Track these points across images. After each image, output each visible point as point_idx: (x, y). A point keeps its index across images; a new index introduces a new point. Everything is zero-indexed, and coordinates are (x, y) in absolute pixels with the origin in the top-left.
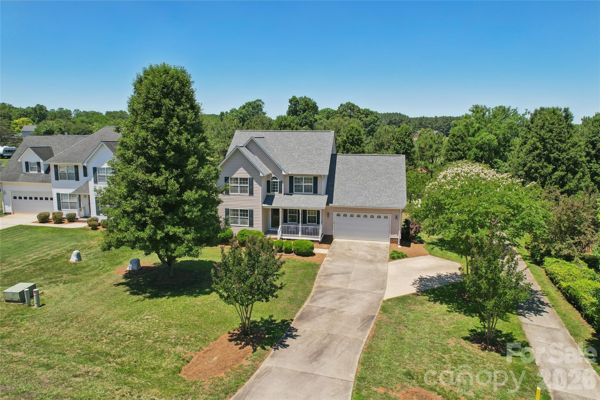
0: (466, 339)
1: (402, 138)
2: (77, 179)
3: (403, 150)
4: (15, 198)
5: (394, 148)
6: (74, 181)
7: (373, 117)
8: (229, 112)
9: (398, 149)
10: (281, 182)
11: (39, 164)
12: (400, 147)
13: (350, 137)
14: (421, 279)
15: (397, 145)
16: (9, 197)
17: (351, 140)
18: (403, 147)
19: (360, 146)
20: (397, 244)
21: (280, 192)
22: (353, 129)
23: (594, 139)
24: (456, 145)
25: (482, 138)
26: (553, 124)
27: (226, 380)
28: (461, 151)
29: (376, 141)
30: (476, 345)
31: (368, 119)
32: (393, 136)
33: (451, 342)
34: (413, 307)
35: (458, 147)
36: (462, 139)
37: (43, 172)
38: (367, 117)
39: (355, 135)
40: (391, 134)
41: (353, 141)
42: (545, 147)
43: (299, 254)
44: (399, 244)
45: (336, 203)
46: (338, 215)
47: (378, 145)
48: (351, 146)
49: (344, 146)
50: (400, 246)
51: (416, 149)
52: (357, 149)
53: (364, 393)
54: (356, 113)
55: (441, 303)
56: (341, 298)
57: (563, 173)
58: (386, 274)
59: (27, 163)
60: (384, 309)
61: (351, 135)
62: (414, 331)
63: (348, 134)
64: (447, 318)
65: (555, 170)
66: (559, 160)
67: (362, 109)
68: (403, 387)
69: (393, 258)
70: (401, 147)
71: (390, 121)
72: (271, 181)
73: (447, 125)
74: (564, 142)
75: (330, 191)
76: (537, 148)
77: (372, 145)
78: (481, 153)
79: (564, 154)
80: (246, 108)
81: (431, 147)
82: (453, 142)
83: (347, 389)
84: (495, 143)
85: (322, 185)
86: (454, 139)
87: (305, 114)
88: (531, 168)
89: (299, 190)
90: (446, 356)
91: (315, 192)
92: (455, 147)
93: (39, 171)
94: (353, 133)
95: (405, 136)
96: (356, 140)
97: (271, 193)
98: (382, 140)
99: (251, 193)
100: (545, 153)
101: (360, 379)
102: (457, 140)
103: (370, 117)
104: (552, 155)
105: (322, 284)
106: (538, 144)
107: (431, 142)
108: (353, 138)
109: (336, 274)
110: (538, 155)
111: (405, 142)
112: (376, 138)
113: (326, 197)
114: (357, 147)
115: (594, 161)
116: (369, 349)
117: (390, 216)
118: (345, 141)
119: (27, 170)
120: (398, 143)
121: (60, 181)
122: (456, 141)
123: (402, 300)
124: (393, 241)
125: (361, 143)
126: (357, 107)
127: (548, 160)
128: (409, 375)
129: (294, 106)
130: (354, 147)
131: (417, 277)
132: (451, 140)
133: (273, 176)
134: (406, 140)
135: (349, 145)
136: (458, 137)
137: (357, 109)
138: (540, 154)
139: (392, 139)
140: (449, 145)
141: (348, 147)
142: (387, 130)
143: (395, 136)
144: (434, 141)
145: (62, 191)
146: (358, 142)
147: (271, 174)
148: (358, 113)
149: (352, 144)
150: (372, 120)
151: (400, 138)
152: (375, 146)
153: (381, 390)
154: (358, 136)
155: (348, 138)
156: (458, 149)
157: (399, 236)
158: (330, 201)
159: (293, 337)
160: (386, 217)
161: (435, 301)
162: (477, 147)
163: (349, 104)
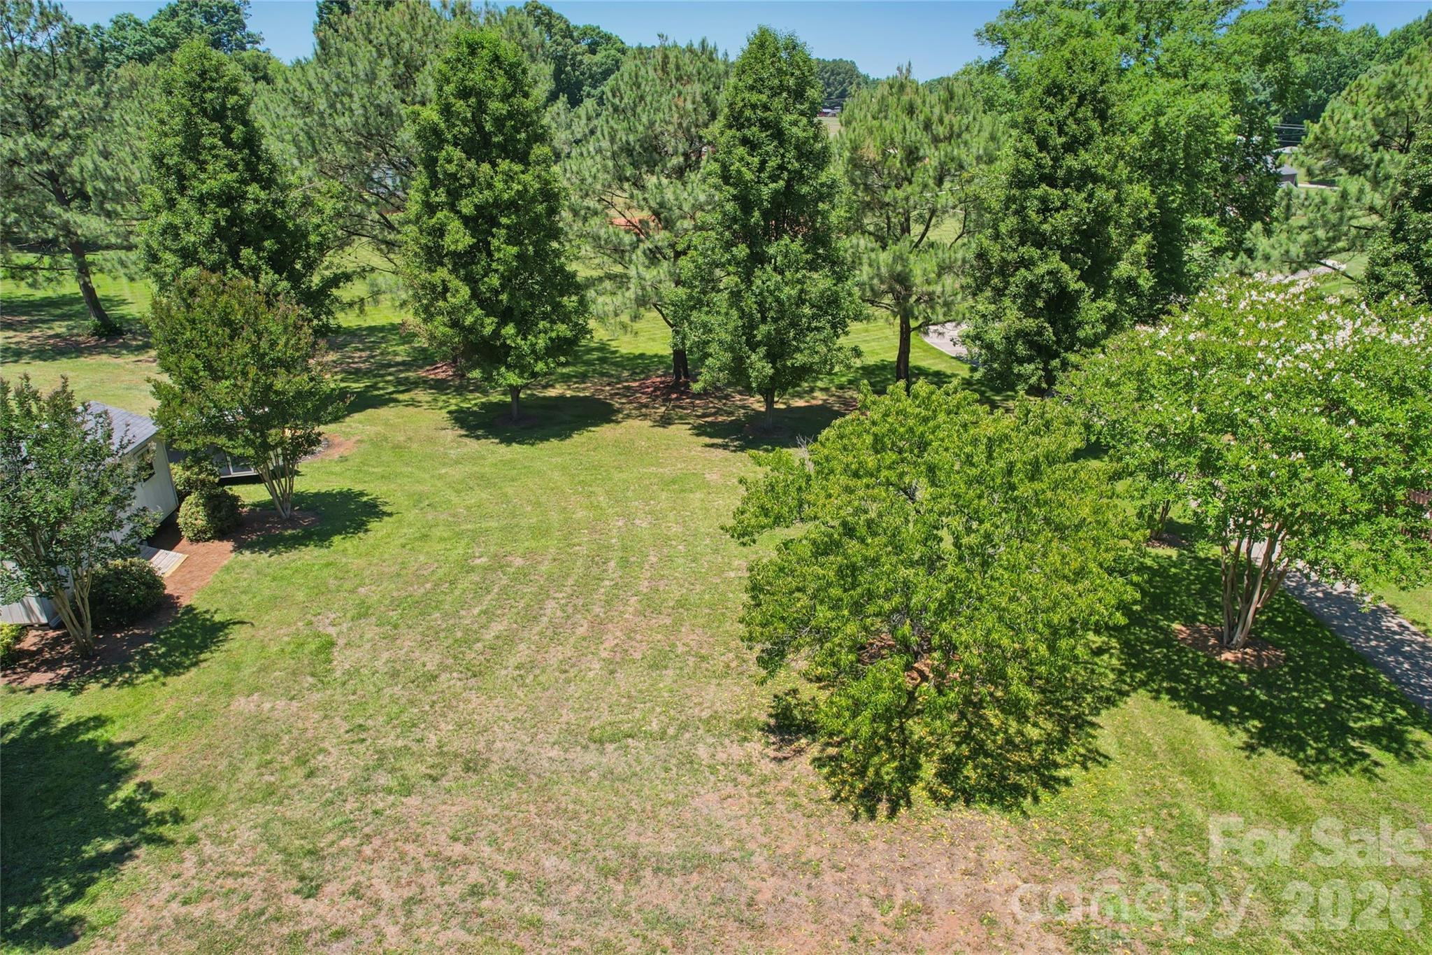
1: (766, 108)
3: (774, 178)
5: (725, 167)
7: (613, 52)
8: (107, 25)
9: (748, 176)
12: (756, 160)
13: (459, 105)
15: (741, 151)
17: (465, 122)
18: (773, 163)
19: (523, 158)
22: (473, 52)
24: (1072, 147)
29: (620, 127)
31: (598, 58)
32: (707, 99)
38: (593, 52)
39: (490, 95)
40: (697, 88)
41: (480, 128)
47: (628, 150)
48: (471, 164)
49: (430, 163)
52: (509, 177)
54: (558, 37)
61: (464, 93)
63: (449, 89)
67: (576, 28)
70: (762, 168)
77: (599, 151)
80: (182, 17)
81: (912, 156)
82: (1053, 131)
86: (1063, 112)
94: (476, 77)
95: (775, 93)
96: (499, 122)
98: (652, 123)
102: (1078, 122)
103: (604, 53)
107: (915, 133)
108: (481, 108)
111: (779, 135)
112: (616, 109)
114: (504, 165)
118: (435, 131)
120: (745, 141)
122: (1072, 127)
125: (529, 142)
126: (560, 17)
130: (486, 167)
132: (1042, 117)
134: (788, 118)
135: (458, 154)
137: (563, 26)
139: (704, 116)
140: (1034, 149)
141: (451, 168)
142: (671, 66)
143: (722, 99)
146: (510, 140)
148: (564, 37)
149: (479, 147)
150: (609, 61)
151: (754, 107)
152: (614, 156)
154: (506, 97)
155: (447, 111)
163: (536, 8)
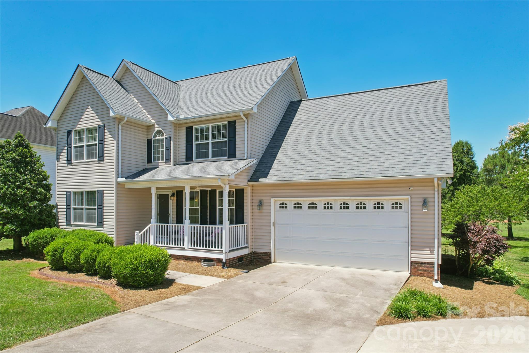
10: (169, 141)
20: (432, 277)
21: (168, 160)
44: (436, 277)
45: (273, 176)
46: (283, 206)
50: (439, 285)
72: (153, 139)
89: (203, 154)
91: (232, 155)
97: (153, 164)
99: (101, 158)
117: (406, 202)
133: (156, 129)
147: (154, 125)
160: (397, 206)
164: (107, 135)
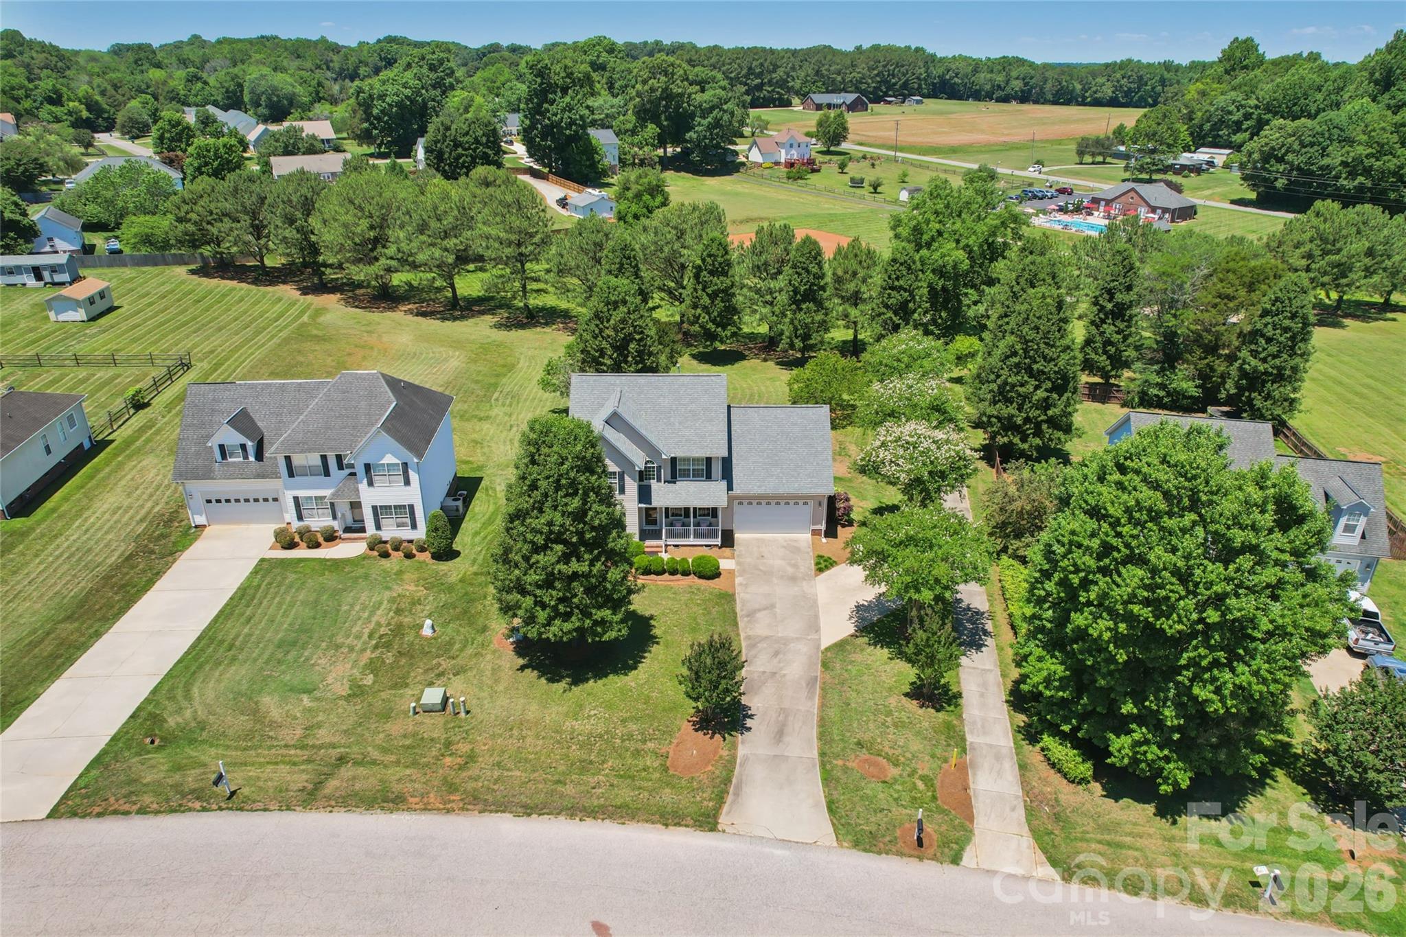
0: (906, 695)
1: (804, 263)
2: (327, 474)
3: (806, 284)
4: (209, 501)
5: (790, 281)
6: (323, 477)
7: (718, 91)
9: (797, 283)
10: (659, 468)
11: (243, 447)
12: (800, 278)
13: (708, 260)
14: (859, 607)
16: (198, 501)
17: (709, 264)
18: (805, 279)
19: (727, 275)
20: (822, 537)
21: (659, 480)
23: (1112, 285)
24: (898, 279)
25: (943, 256)
26: (1039, 318)
27: (717, 772)
28: (905, 290)
30: (915, 702)
31: (707, 96)
33: (893, 701)
34: (853, 657)
35: (901, 282)
36: (909, 268)
37: (252, 459)
38: (703, 91)
39: (717, 256)
41: (714, 266)
42: (1026, 351)
43: (702, 577)
44: (824, 536)
45: (737, 490)
46: (741, 503)
47: (758, 267)
48: (711, 277)
50: (824, 540)
51: (829, 279)
52: (722, 281)
53: (828, 767)
54: (678, 81)
55: (882, 647)
56: (776, 654)
57: (1045, 394)
58: (814, 604)
59: (222, 447)
60: (825, 665)
61: (710, 256)
62: (858, 692)
63: (705, 254)
64: (888, 668)
65: (1037, 388)
66: (1043, 373)
68: (857, 756)
69: (821, 570)
70: (802, 281)
71: (750, 69)
73: (877, 75)
74: (1053, 346)
75: (727, 474)
76: (1015, 354)
77: (748, 267)
78: (941, 283)
79: (1051, 365)
81: (855, 274)
82: (892, 274)
83: (814, 766)
84: (966, 265)
85: (717, 469)
86: (895, 268)
87: (567, 99)
88: (1005, 383)
89: (685, 474)
90: (889, 719)
91: (709, 477)
92: (896, 283)
93: (246, 457)
94: (714, 251)
95: (807, 258)
96: (720, 264)
97: (645, 482)
99: (622, 491)
100: (1027, 361)
101: (822, 754)
102: (899, 271)
103: (711, 92)
104: (1035, 367)
105: (750, 633)
106: (1018, 347)
108: (714, 260)
109: (759, 610)
110: (1017, 365)
111: (808, 272)
113: (724, 483)
114: (721, 278)
115: (1110, 321)
116: (823, 722)
117: (811, 502)
118: (700, 267)
119: (224, 456)
121: (296, 478)
122: (897, 273)
123: (840, 646)
124: (815, 533)
127: (1029, 370)
128: (860, 744)
129: (539, 80)
130: (715, 278)
131: (852, 605)
134: (811, 266)
135: (706, 274)
136: (901, 264)
137: (682, 72)
138: (1019, 363)
140: (887, 279)
141: (704, 278)
144: (861, 262)
145: (301, 493)
146: (723, 270)
149: (713, 272)
150: (715, 99)
151: (800, 263)
152: (753, 269)
153: (840, 762)
154: (723, 257)
155: (703, 260)
156: (901, 288)
157: (823, 527)
158: (730, 488)
159: (751, 717)
160: (805, 503)
161: (875, 644)
162: (933, 271)
164: (626, 478)
